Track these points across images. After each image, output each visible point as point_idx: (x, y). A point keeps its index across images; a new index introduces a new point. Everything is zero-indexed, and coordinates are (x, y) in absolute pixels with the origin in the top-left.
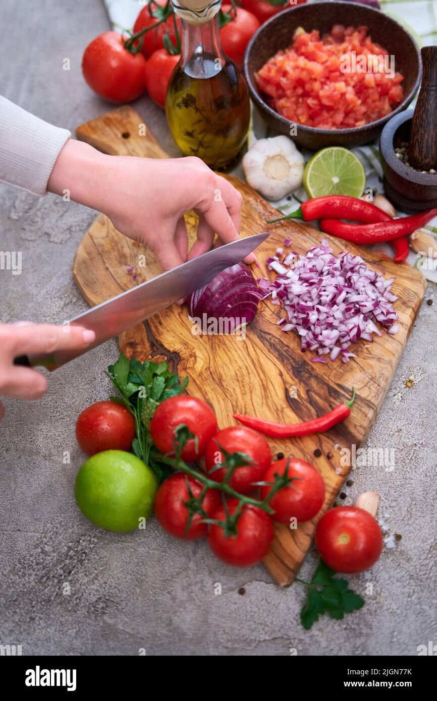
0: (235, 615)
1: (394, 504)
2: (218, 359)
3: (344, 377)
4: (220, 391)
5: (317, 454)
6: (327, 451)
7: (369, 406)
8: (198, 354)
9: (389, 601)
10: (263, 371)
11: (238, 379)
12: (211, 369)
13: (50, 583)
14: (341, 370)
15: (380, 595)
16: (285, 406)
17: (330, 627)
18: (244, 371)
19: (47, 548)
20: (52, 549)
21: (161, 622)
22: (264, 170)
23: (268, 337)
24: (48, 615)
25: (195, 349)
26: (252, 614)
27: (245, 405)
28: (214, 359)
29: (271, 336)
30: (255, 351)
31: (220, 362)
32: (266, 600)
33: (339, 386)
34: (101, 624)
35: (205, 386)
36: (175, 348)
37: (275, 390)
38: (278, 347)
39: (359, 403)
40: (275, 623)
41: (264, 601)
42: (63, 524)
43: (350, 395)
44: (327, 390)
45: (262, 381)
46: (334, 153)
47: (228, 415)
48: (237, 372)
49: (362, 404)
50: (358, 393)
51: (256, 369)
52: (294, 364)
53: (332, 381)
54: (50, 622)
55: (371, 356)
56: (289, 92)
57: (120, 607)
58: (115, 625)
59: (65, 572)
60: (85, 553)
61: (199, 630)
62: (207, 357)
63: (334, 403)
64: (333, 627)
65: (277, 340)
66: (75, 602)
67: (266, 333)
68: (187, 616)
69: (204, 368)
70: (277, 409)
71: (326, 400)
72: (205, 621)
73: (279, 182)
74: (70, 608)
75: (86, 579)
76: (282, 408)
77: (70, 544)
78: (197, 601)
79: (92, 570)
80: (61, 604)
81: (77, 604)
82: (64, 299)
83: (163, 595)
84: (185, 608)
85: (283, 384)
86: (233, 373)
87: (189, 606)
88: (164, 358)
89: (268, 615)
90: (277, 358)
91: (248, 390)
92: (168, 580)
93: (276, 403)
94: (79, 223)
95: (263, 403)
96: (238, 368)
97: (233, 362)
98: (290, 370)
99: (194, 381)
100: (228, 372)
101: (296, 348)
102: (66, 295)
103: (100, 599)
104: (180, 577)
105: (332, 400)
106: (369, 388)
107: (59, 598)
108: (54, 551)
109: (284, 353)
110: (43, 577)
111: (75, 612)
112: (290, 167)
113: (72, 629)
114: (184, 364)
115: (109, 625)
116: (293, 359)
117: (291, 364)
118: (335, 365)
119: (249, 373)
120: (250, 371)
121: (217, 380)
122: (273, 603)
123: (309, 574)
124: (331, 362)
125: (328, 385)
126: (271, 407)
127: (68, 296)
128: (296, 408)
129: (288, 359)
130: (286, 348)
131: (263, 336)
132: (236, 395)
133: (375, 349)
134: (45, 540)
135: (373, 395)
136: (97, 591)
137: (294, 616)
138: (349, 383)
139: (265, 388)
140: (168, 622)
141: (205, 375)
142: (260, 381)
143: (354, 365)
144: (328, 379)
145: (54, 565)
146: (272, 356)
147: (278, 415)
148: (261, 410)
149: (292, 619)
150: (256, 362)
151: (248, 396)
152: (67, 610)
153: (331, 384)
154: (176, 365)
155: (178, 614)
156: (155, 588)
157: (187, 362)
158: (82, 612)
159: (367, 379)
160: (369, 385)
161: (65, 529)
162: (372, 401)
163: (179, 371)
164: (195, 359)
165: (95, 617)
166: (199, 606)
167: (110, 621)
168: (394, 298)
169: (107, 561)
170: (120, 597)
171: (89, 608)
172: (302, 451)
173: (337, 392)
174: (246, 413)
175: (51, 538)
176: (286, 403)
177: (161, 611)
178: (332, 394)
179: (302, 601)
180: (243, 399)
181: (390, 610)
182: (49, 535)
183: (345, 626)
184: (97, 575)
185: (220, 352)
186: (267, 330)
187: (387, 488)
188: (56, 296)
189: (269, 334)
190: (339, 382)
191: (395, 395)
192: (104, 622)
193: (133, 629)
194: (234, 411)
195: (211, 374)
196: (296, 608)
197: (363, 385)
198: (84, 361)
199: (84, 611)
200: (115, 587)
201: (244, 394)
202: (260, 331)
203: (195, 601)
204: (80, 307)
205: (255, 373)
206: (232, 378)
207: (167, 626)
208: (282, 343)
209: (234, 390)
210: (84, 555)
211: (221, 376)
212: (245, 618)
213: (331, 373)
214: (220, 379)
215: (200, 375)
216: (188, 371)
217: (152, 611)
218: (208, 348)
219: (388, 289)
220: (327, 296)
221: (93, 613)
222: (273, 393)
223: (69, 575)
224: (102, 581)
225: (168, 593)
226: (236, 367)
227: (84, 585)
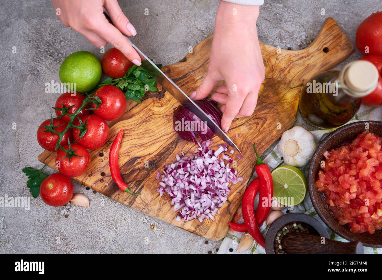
0: (30, 136)
1: (84, 215)
2: (159, 119)
3: (148, 189)
4: (140, 121)
5: (103, 174)
6: (105, 179)
7: (130, 203)
8: (163, 108)
9: (36, 210)
10: (151, 145)
11: (147, 131)
12: (153, 116)
13: (46, 47)
14: (152, 188)
15: (39, 206)
16: (131, 157)
17: (24, 181)
18: (152, 134)
19: (62, 43)
20: (62, 45)
21: (28, 102)
22: (290, 140)
23: (174, 147)
24: (32, 48)
25: (166, 106)
26: (31, 144)
27: (131, 135)
28: (160, 117)
29: (174, 148)
30: (164, 140)
31: (157, 120)
32: (37, 151)
33: (143, 187)
34: (27, 74)
35: (142, 113)
36: (167, 95)
37: (140, 151)
38: (167, 152)
39: (133, 197)
40: (26, 155)
41: (36, 150)
42: (75, 49)
43: (137, 192)
44: (140, 180)
45: (146, 144)
46: (301, 184)
47: (126, 126)
48: (152, 130)
49: (131, 199)
50: (139, 197)
51: (153, 140)
52: (156, 161)
53: (146, 182)
54: (28, 50)
55: (162, 205)
56: (352, 154)
57: (34, 81)
58: (26, 80)
59: (51, 53)
60: (60, 61)
61: (24, 119)
62: (161, 113)
63: (132, 183)
64: (24, 183)
65: (171, 152)
66: (37, 60)
67: (176, 145)
68: (30, 113)
69: (154, 112)
70: (129, 153)
71: (134, 179)
72: (28, 122)
73: (284, 150)
74: (34, 58)
75: (47, 64)
76: (129, 155)
77: (64, 54)
78: (37, 117)
79: (52, 66)
80: (36, 54)
81: (36, 61)
82: (206, 30)
83: (40, 101)
84: (34, 112)
85: (144, 155)
86: (150, 128)
87: (35, 114)
88: (160, 89)
89: (30, 152)
90: (160, 152)
91: (140, 136)
92: (47, 103)
93: (132, 152)
94: (261, 30)
95: (132, 145)
96: (154, 131)
97: (158, 128)
98: (152, 159)
99: (146, 107)
100: (151, 125)
101: (166, 162)
102: (209, 31)
103: (39, 72)
104: (48, 109)
105: (134, 182)
106: (141, 203)
107: (39, 52)
108: (61, 47)
109: (163, 156)
110: (49, 43)
111: (33, 61)
112: (293, 156)
113: (25, 61)
114: (157, 101)
115: (26, 77)
116: (160, 161)
117: (156, 160)
118: (155, 184)
119: (150, 137)
120: (152, 137)
121: (147, 119)
122: (36, 154)
123: (49, 171)
124: (157, 182)
125: (143, 180)
126: (131, 149)
127: (208, 32)
128: (129, 163)
129: (159, 158)
130: (166, 157)
131: (174, 143)
132: (138, 130)
133: (166, 208)
134: (66, 42)
135: (137, 205)
136: (42, 70)
137: (30, 164)
138: (144, 192)
139: (141, 146)
140: (27, 105)
141: (150, 113)
142: (145, 143)
143: (156, 195)
144: (147, 180)
145: (54, 48)
146: (161, 149)
147: (125, 153)
148: (128, 144)
149: (28, 163)
150: (158, 140)
151: (137, 137)
152: (34, 56)
153: (144, 182)
154: (156, 96)
155: (31, 109)
156: (43, 97)
157: (158, 102)
158: (32, 64)
159: (147, 202)
160: (143, 203)
161: (72, 50)
162: (134, 204)
163: (152, 98)
164: (159, 107)
165: (30, 71)
166: (35, 119)
167: (28, 78)
168: (201, 220)
169: (56, 73)
170: (39, 81)
171: (34, 67)
172: (105, 166)
173: (139, 185)
174: (127, 136)
175: (67, 44)
176: (133, 157)
177: (32, 101)
178: (137, 183)
179: (36, 168)
180: (135, 134)
181: (32, 211)
182: (69, 43)
183: (25, 188)
184: (50, 69)
185: (164, 120)
186: (178, 145)
187: (93, 212)
188: (208, 25)
189: (175, 147)
190: (145, 186)
191: (146, 218)
192: (28, 75)
193: (25, 88)
194: (128, 129)
195: (150, 116)
196: (33, 165)
197: (143, 199)
198: (165, 47)
199: (33, 65)
200: (44, 78)
201: (138, 134)
202: (177, 142)
203: (37, 116)
204: (201, 40)
205: (151, 140)
206: (148, 127)
207: (26, 104)
208: (170, 155)
209: (141, 129)
210: (59, 61)
211: (149, 122)
212: (29, 141)
213: (151, 182)
214: (147, 121)
215: (150, 110)
216: (153, 103)
217: (33, 96)
218: (166, 113)
219: (206, 217)
220: (194, 180)
221: (32, 69)
222: (138, 150)
223: (49, 56)
224: (46, 71)
225: (41, 104)
226: (154, 130)
227: (45, 63)
